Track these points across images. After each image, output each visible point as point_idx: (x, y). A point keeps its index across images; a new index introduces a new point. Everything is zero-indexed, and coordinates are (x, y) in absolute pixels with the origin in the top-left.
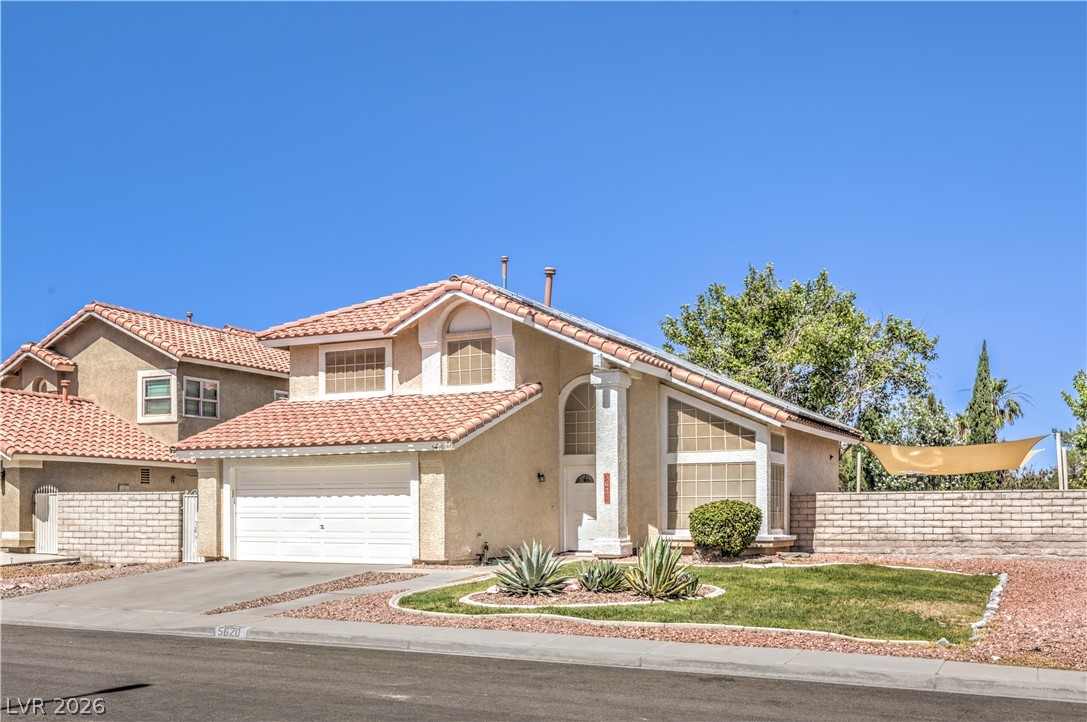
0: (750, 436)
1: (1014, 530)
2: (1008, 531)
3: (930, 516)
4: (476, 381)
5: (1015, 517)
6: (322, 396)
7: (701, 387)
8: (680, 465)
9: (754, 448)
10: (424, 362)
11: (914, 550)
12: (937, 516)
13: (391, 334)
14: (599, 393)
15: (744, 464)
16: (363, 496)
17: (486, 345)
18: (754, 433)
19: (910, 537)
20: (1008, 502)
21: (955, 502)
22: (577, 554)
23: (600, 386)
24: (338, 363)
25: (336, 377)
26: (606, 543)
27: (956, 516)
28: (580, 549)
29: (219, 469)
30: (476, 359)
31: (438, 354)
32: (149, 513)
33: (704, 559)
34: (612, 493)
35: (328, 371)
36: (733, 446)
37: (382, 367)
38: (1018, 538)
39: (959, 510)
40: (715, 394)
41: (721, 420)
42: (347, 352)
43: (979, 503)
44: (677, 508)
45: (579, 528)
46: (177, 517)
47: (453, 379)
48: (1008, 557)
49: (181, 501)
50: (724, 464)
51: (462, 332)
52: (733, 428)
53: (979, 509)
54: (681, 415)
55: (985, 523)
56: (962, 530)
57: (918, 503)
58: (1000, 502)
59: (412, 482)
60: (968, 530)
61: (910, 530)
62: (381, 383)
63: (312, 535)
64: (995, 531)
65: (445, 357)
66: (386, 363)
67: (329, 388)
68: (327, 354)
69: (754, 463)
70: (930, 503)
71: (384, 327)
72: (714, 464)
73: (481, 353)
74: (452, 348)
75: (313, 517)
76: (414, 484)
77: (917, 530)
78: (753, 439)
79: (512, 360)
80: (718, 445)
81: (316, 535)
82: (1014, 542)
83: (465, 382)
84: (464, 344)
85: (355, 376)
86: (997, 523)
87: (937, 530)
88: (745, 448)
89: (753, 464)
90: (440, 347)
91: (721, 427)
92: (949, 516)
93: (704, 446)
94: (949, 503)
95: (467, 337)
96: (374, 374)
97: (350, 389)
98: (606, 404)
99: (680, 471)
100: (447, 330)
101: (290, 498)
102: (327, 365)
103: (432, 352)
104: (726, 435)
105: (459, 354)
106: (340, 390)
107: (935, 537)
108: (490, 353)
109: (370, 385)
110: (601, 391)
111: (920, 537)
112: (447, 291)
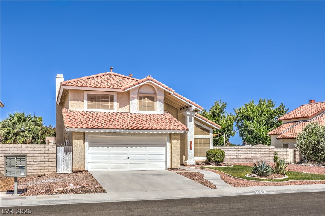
1: (248, 156)
2: (247, 156)
3: (232, 153)
4: (149, 110)
5: (249, 153)
6: (86, 109)
9: (209, 135)
10: (130, 102)
11: (229, 161)
12: (234, 153)
13: (125, 91)
14: (188, 117)
15: (207, 139)
16: (146, 147)
17: (153, 99)
18: (209, 131)
19: (228, 158)
20: (247, 149)
21: (237, 149)
23: (189, 115)
24: (92, 98)
25: (92, 103)
26: (191, 161)
27: (237, 153)
29: (83, 136)
30: (149, 103)
31: (136, 100)
32: (38, 153)
33: (215, 165)
34: (192, 147)
35: (88, 100)
36: (204, 134)
37: (113, 102)
38: (249, 158)
39: (238, 151)
41: (201, 127)
42: (97, 94)
43: (242, 149)
46: (55, 155)
47: (140, 109)
48: (247, 162)
49: (56, 148)
50: (202, 139)
52: (204, 129)
53: (242, 151)
55: (243, 154)
56: (239, 156)
57: (230, 149)
58: (246, 149)
59: (167, 143)
60: (240, 156)
61: (228, 156)
62: (112, 107)
63: (124, 161)
64: (245, 156)
65: (138, 101)
66: (114, 100)
67: (89, 107)
68: (88, 94)
69: (210, 139)
70: (232, 150)
71: (123, 88)
73: (151, 101)
74: (140, 98)
75: (124, 154)
76: (168, 144)
77: (229, 156)
78: (209, 132)
79: (163, 104)
81: (126, 161)
82: (248, 159)
83: (145, 110)
84: (144, 98)
85: (101, 103)
86: (245, 154)
87: (234, 156)
88: (207, 135)
90: (137, 98)
91: (201, 128)
92: (236, 153)
94: (236, 149)
95: (146, 95)
96: (109, 104)
97: (98, 108)
98: (190, 121)
100: (139, 92)
101: (114, 148)
102: (88, 98)
103: (134, 99)
104: (202, 131)
105: (143, 101)
106: (94, 107)
107: (233, 158)
108: (154, 101)
109: (107, 107)
110: (189, 117)
111: (230, 158)
112: (147, 80)
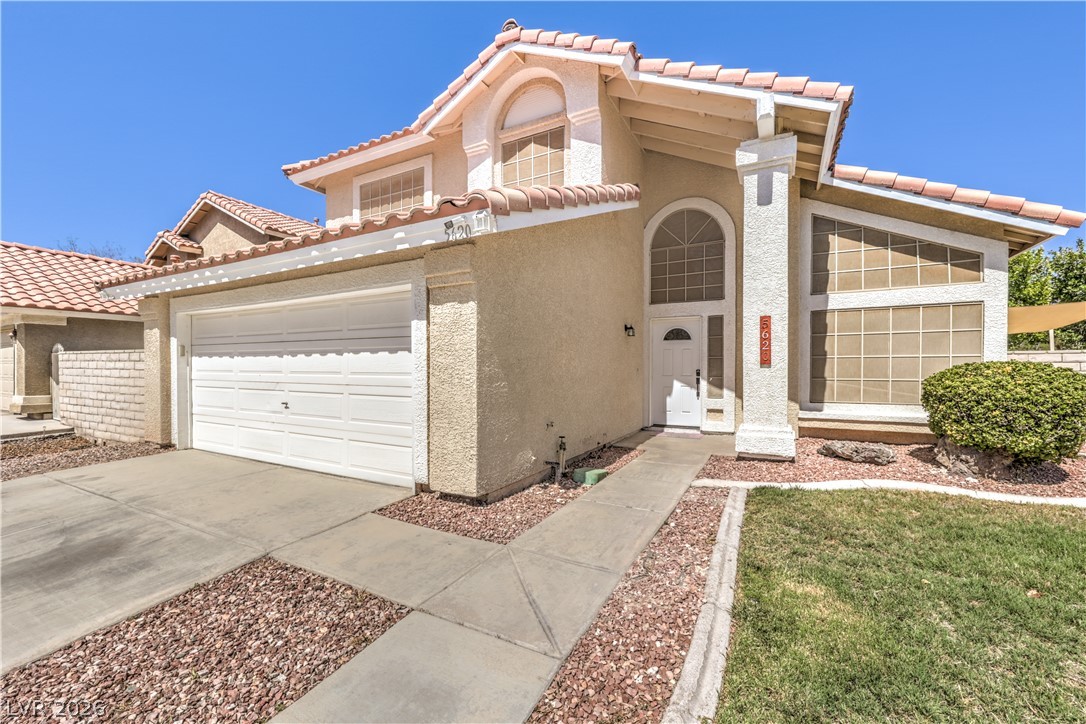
0: (971, 262)
7: (890, 187)
8: (833, 311)
9: (978, 280)
10: (469, 176)
13: (424, 133)
14: (751, 184)
15: (957, 305)
17: (556, 138)
18: (978, 257)
22: (666, 430)
23: (751, 169)
24: (373, 196)
25: (371, 214)
26: (764, 435)
28: (668, 423)
29: (165, 315)
30: (541, 160)
31: (489, 161)
34: (774, 349)
35: (363, 208)
37: (421, 192)
40: (918, 193)
41: (914, 241)
42: (382, 180)
44: (827, 374)
45: (668, 399)
50: (917, 307)
51: (522, 125)
52: (934, 252)
54: (835, 241)
63: (274, 418)
65: (499, 165)
66: (425, 187)
68: (361, 187)
72: (896, 308)
73: (548, 151)
74: (509, 151)
76: (418, 328)
79: (597, 149)
80: (904, 278)
84: (523, 143)
85: (390, 209)
88: (956, 280)
89: (979, 304)
90: (491, 151)
91: (910, 252)
93: (876, 281)
95: (527, 131)
96: (412, 201)
98: (765, 198)
99: (833, 321)
100: (501, 125)
102: (361, 200)
103: (480, 158)
104: (919, 262)
105: (517, 159)
108: (562, 148)
110: (756, 177)
112: (501, 48)
